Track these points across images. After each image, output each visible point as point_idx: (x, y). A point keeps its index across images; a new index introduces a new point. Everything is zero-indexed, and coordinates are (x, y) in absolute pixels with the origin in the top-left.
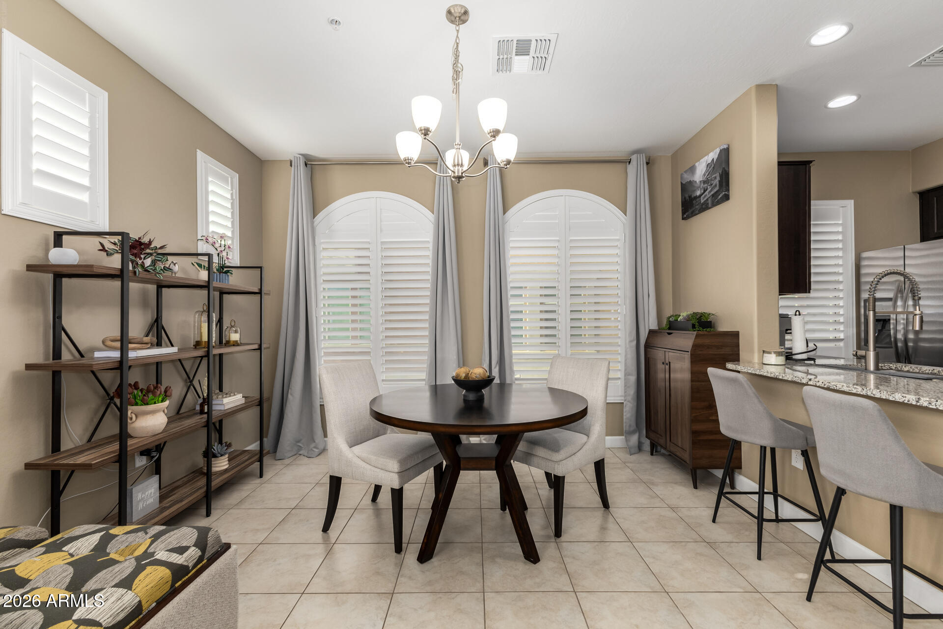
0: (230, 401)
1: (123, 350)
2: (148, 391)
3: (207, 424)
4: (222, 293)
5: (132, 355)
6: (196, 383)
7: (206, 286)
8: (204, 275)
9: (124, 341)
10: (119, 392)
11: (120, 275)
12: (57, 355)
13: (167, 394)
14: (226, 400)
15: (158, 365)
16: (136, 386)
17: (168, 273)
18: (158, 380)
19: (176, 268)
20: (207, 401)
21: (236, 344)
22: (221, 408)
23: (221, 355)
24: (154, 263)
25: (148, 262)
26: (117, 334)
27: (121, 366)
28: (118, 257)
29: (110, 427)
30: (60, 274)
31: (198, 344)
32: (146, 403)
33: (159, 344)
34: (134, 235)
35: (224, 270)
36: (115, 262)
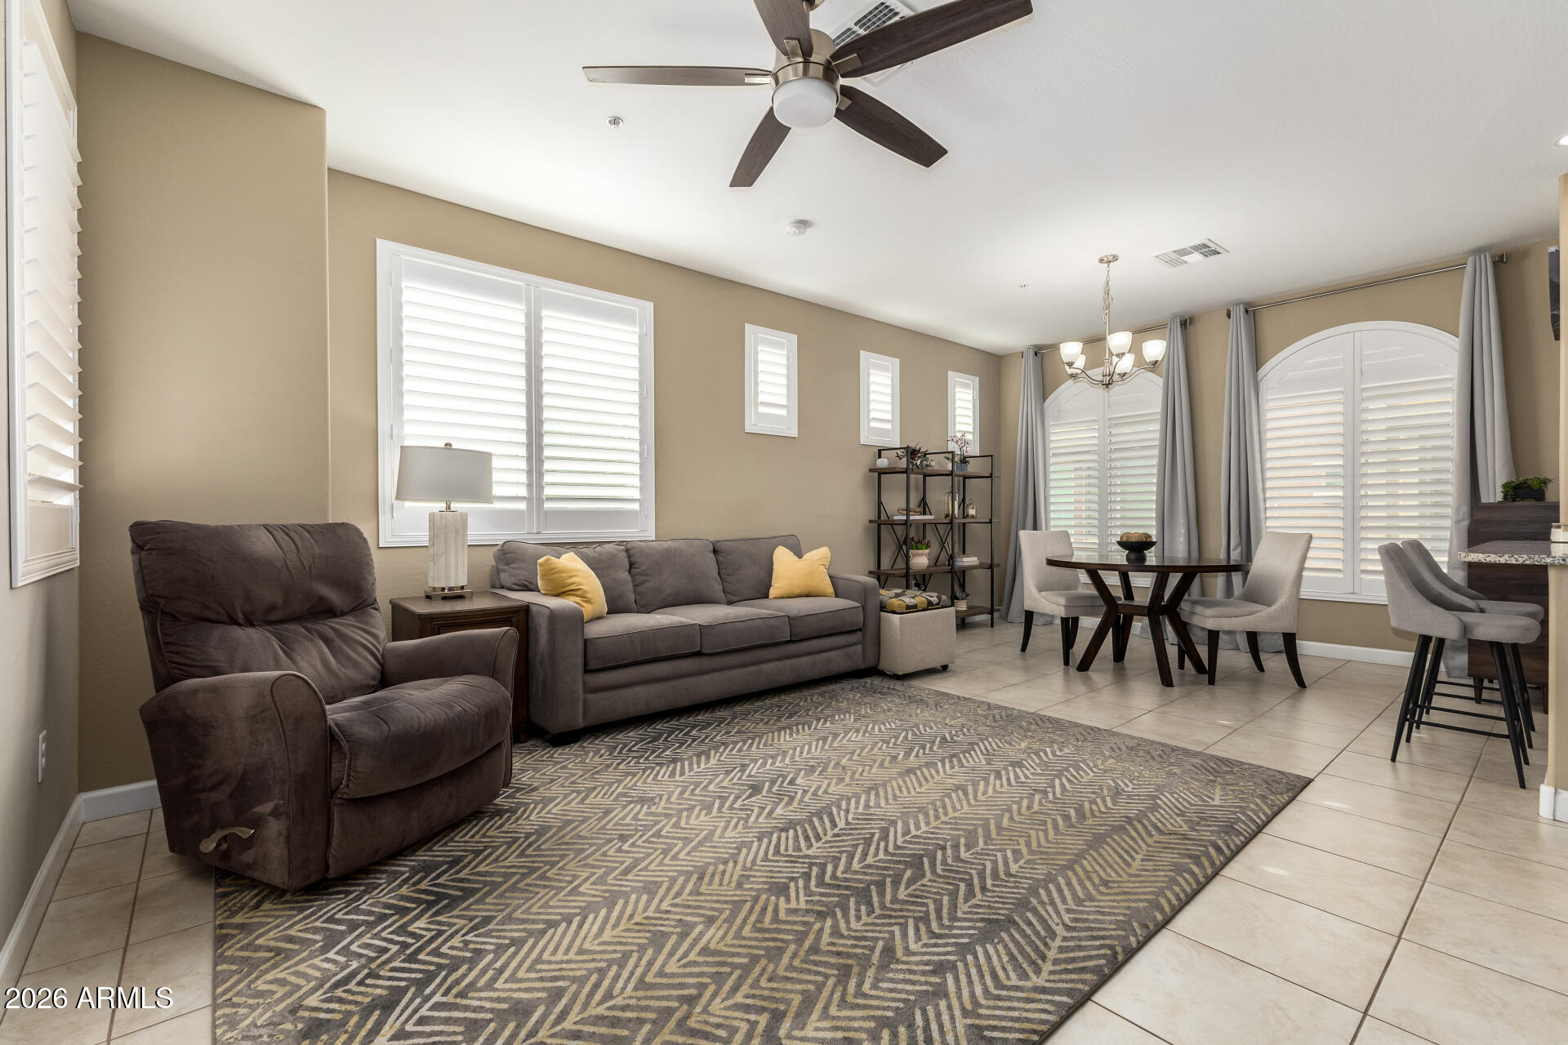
0: (969, 561)
1: (908, 515)
2: (919, 542)
3: (951, 571)
4: (965, 478)
5: (911, 518)
6: (946, 545)
7: (951, 474)
8: (949, 466)
9: (908, 510)
10: (905, 542)
11: (906, 471)
12: (879, 517)
13: (928, 546)
14: (965, 559)
15: (924, 525)
16: (912, 539)
17: (929, 468)
18: (924, 537)
19: (933, 463)
20: (951, 557)
21: (973, 517)
22: (961, 564)
23: (964, 524)
24: (921, 462)
25: (919, 462)
26: (905, 506)
27: (906, 523)
28: (905, 459)
29: (901, 564)
30: (881, 472)
31: (947, 516)
32: (917, 548)
33: (924, 514)
34: (912, 445)
35: (964, 460)
36: (903, 464)
